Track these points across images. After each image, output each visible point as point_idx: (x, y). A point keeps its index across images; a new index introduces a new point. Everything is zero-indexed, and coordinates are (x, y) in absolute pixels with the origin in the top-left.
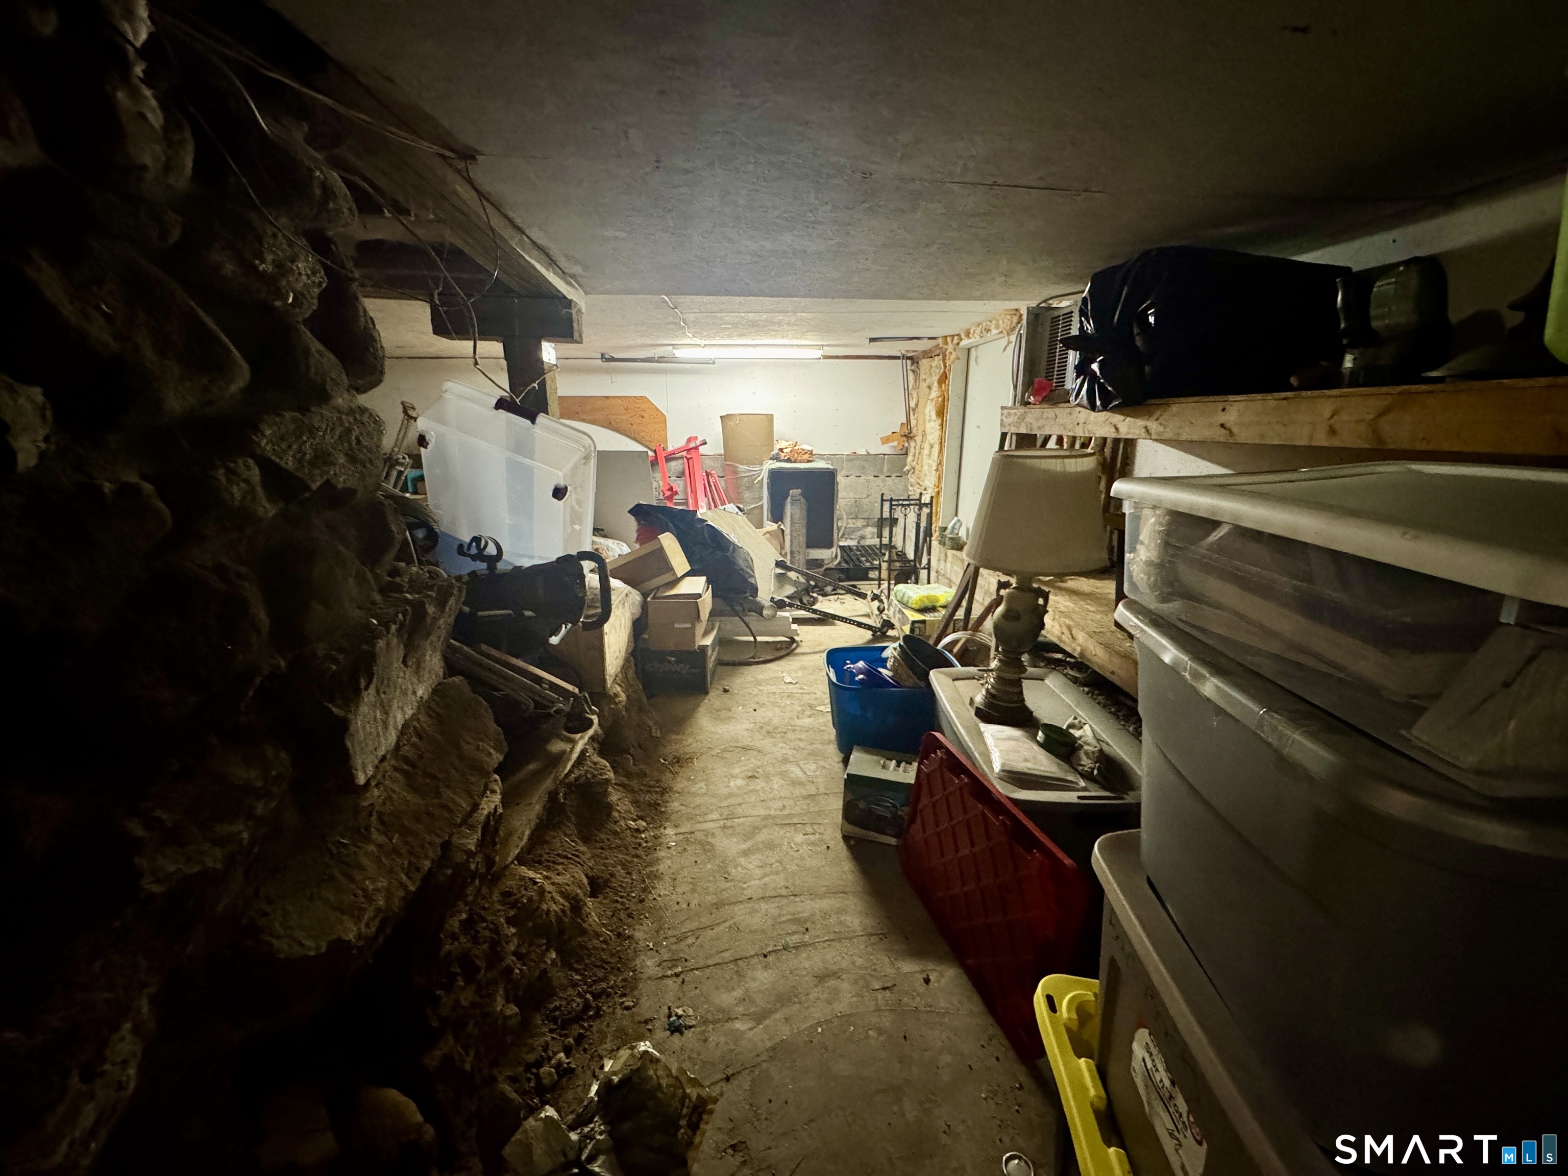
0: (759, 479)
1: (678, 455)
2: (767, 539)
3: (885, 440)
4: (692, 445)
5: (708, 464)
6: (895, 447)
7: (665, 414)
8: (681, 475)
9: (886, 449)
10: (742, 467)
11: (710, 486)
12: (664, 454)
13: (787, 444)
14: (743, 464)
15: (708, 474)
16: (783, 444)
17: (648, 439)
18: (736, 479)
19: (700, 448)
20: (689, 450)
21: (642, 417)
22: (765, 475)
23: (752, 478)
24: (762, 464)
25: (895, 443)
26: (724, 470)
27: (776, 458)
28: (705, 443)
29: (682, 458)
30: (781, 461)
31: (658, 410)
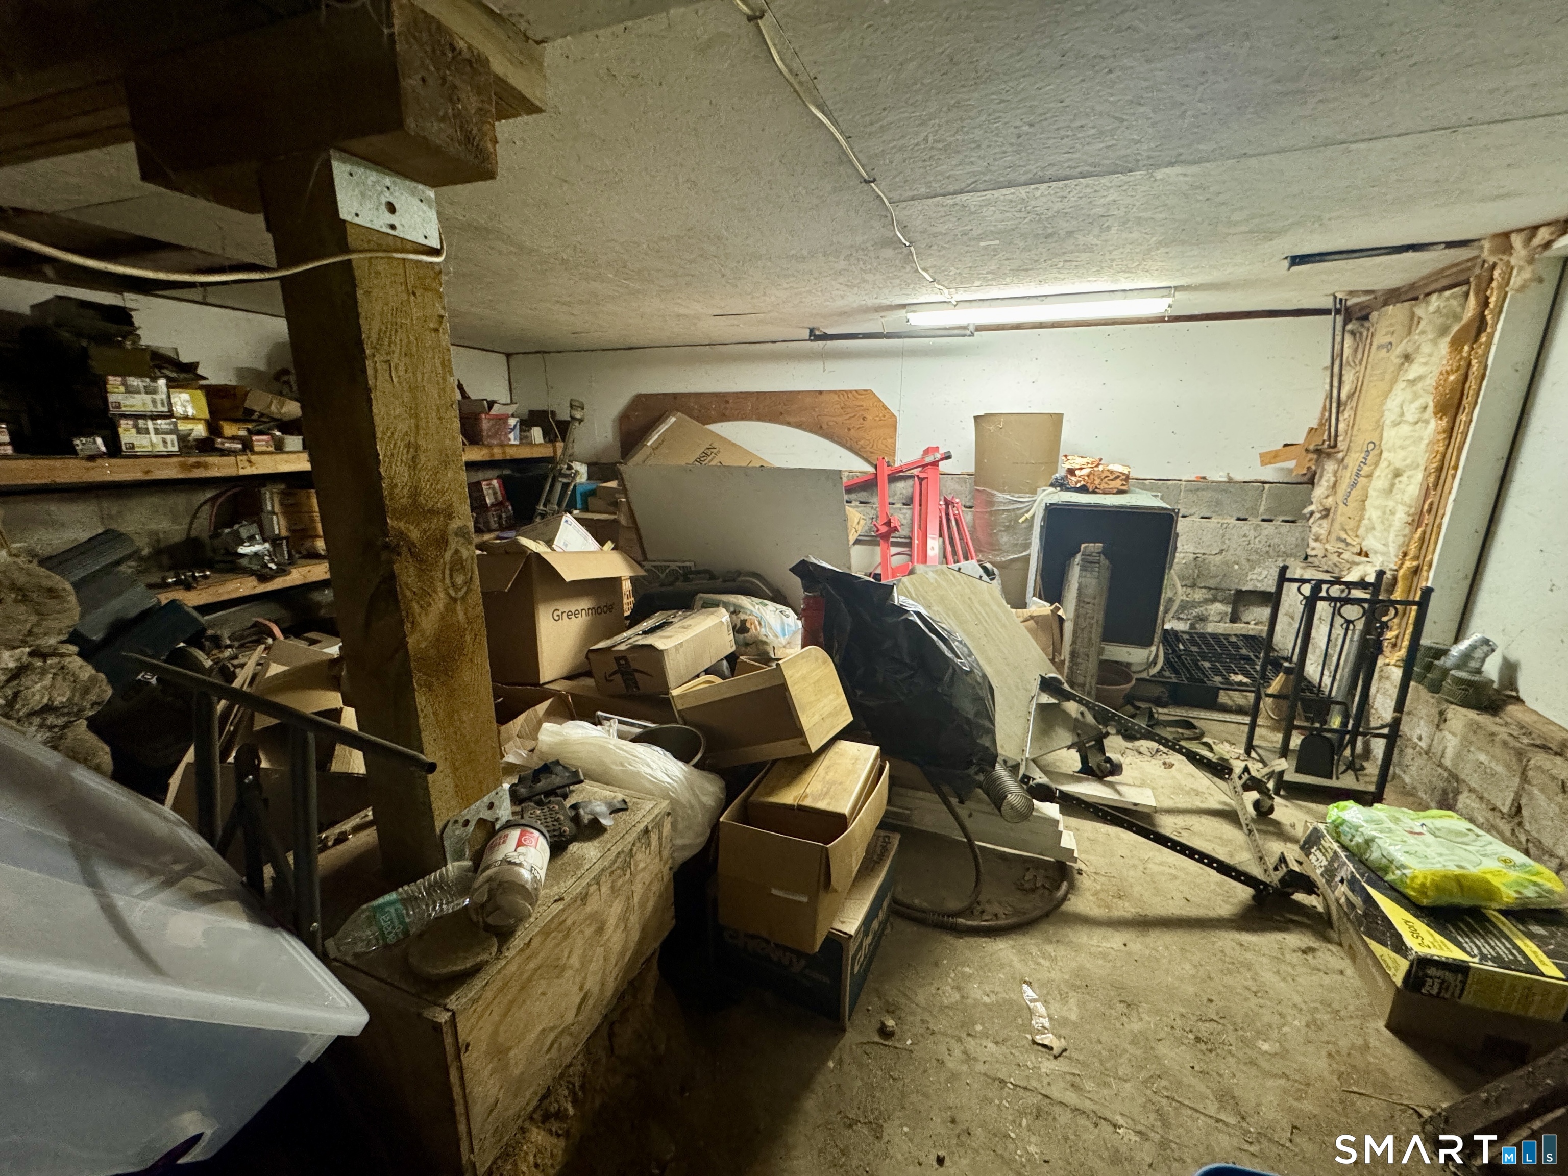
0: (1028, 516)
1: (908, 473)
2: (1030, 630)
3: (1268, 458)
4: (929, 459)
5: (950, 487)
6: (1290, 471)
7: (896, 414)
8: (908, 502)
9: (1269, 473)
10: (1001, 496)
11: (948, 520)
12: (887, 471)
13: (1084, 461)
14: (1003, 491)
15: (947, 503)
16: (1076, 462)
17: (868, 448)
18: (990, 513)
19: (941, 463)
20: (924, 466)
21: (864, 419)
22: (1038, 512)
23: (1015, 515)
24: (1034, 492)
25: (1291, 464)
26: (974, 497)
27: (1061, 485)
28: (948, 457)
29: (912, 477)
30: (1069, 490)
31: (886, 408)
